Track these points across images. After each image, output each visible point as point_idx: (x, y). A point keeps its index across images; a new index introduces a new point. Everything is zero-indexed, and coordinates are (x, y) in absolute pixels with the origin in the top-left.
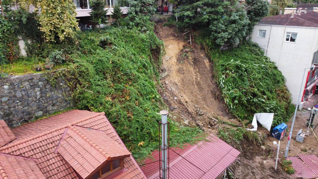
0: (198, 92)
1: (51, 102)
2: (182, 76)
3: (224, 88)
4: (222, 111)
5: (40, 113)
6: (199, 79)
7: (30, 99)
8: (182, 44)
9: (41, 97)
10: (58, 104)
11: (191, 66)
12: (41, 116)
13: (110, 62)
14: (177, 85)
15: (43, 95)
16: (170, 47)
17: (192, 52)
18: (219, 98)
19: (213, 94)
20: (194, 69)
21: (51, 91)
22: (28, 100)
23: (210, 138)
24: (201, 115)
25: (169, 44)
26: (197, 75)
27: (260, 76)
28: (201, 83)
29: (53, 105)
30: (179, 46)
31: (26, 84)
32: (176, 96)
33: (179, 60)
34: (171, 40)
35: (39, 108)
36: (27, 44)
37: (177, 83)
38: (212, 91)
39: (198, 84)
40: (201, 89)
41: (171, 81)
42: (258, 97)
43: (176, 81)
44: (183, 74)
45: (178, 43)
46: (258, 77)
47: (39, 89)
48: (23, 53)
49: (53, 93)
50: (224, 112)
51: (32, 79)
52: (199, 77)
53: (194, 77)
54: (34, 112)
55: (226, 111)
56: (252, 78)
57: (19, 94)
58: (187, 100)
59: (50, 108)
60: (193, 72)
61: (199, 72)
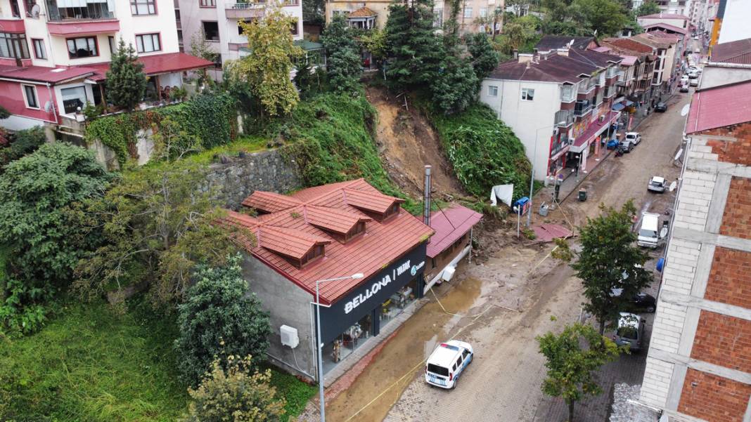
1: (285, 181)
2: (404, 149)
3: (455, 161)
7: (269, 177)
8: (395, 110)
10: (290, 183)
11: (413, 137)
13: (332, 135)
14: (400, 160)
15: (278, 173)
17: (410, 120)
18: (450, 173)
20: (417, 140)
21: (285, 168)
25: (381, 110)
26: (421, 148)
27: (495, 145)
28: (427, 157)
29: (287, 184)
30: (392, 113)
32: (402, 173)
33: (396, 130)
34: (381, 104)
35: (276, 187)
36: (243, 120)
37: (400, 158)
38: (441, 166)
39: (423, 157)
41: (392, 156)
42: (494, 169)
43: (398, 156)
44: (405, 147)
45: (391, 109)
46: (492, 145)
47: (275, 166)
48: (241, 129)
49: (286, 171)
51: (270, 156)
52: (424, 150)
53: (418, 150)
55: (459, 188)
56: (486, 147)
58: (415, 177)
60: (416, 145)
61: (422, 143)
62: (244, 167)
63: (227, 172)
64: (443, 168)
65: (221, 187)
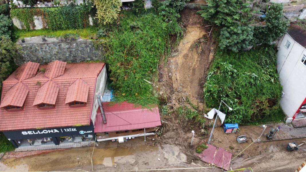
0: (189, 76)
1: (95, 56)
2: (184, 60)
3: (208, 81)
4: (198, 95)
5: (89, 59)
6: (196, 66)
7: (85, 52)
8: (203, 33)
9: (90, 52)
10: (98, 57)
11: (197, 55)
12: (89, 61)
13: (130, 41)
14: (178, 65)
15: (91, 51)
16: (193, 33)
17: (204, 43)
18: (201, 86)
19: (199, 81)
20: (199, 57)
21: (95, 50)
22: (84, 52)
23: (154, 110)
24: (178, 92)
25: (193, 31)
26: (197, 63)
27: (244, 84)
28: (197, 69)
29: (96, 57)
30: (200, 34)
31: (83, 45)
32: (171, 73)
34: (196, 28)
35: (89, 57)
36: (93, 19)
37: (179, 64)
38: (200, 79)
39: (194, 70)
40: (194, 74)
41: (176, 60)
42: (229, 98)
43: (179, 62)
44: (185, 59)
46: (241, 83)
47: (89, 48)
48: (91, 24)
49: (96, 51)
50: (200, 96)
51: (86, 43)
52: (198, 65)
53: (194, 63)
54: (86, 58)
55: (201, 96)
56: (235, 82)
57: (80, 49)
58: (178, 78)
59: (94, 58)
60: (196, 60)
61: (200, 61)
62: (69, 45)
63: (59, 45)
64: (200, 80)
65: (57, 50)
